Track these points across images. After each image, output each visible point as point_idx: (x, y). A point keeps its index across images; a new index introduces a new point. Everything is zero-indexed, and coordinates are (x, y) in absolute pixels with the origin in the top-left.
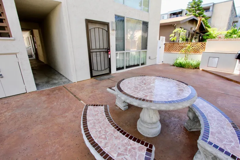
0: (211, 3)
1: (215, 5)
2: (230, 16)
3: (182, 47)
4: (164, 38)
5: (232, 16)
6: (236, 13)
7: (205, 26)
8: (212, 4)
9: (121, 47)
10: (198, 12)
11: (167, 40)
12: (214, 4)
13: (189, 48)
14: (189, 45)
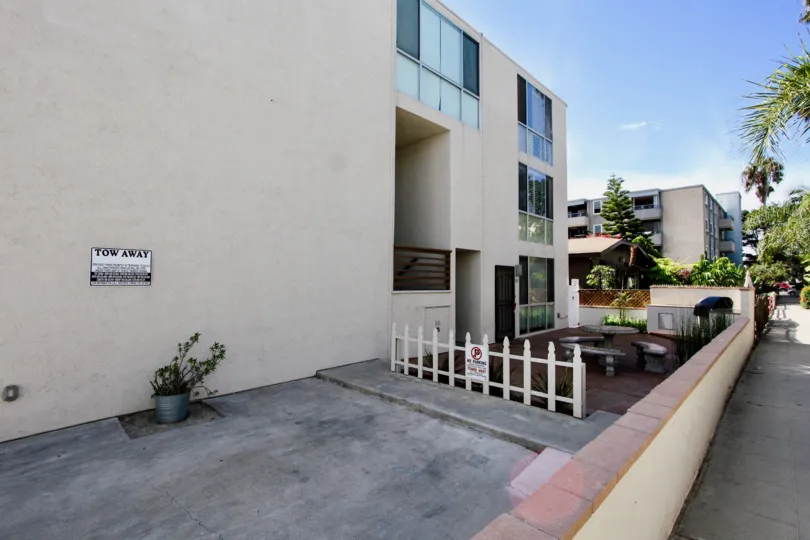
0: (653, 190)
1: (663, 195)
2: (704, 217)
3: (613, 298)
4: (577, 281)
5: (711, 216)
6: (720, 208)
7: (647, 251)
8: (657, 193)
9: (524, 300)
10: (626, 220)
11: (583, 284)
12: (660, 193)
13: (624, 298)
14: (624, 294)
